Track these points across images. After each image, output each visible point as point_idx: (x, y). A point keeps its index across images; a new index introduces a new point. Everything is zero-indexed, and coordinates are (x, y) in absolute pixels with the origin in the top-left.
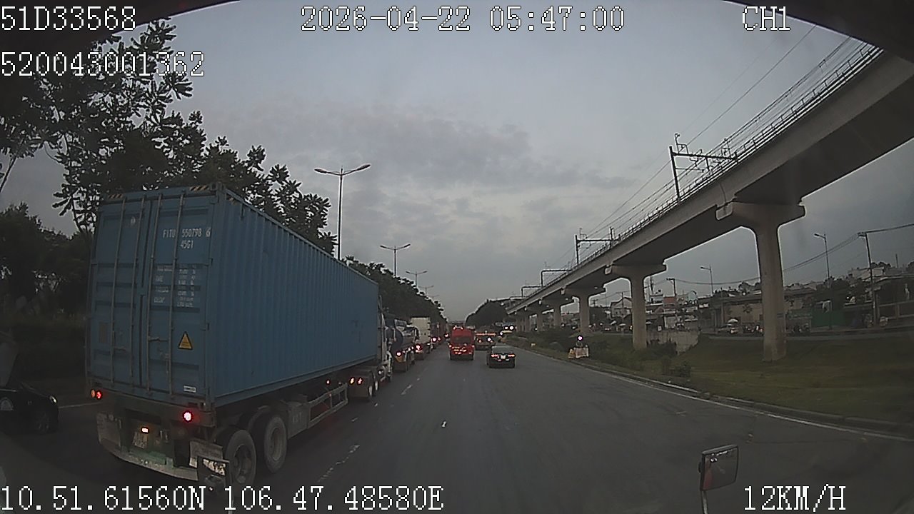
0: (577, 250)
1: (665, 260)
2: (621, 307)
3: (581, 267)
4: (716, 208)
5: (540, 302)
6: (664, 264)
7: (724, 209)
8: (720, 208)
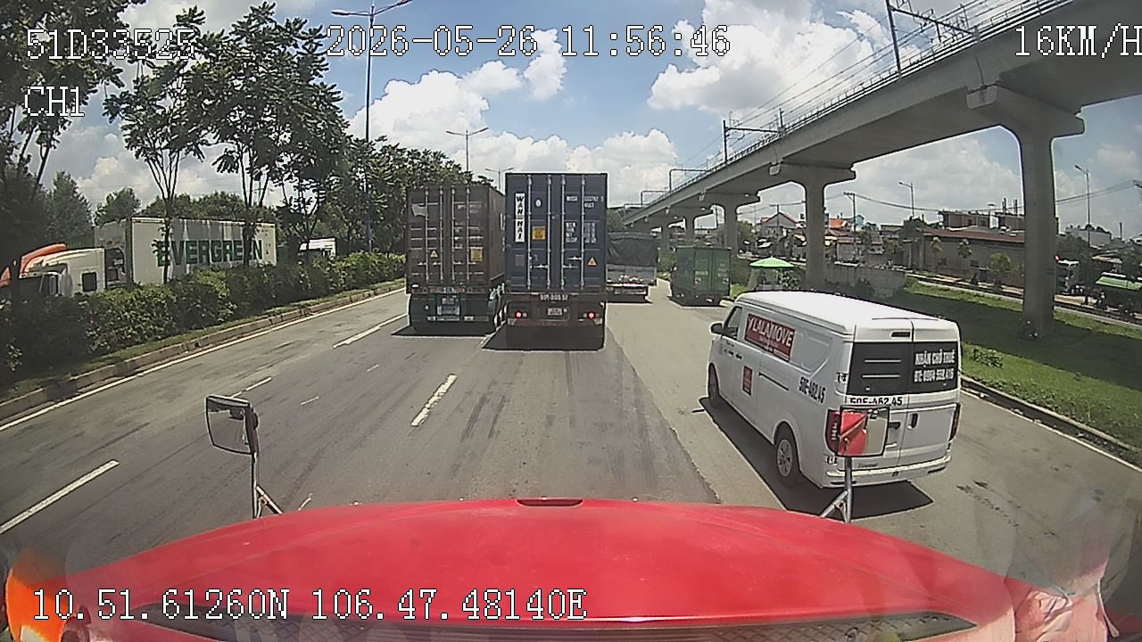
0: (725, 141)
1: (855, 165)
2: (776, 225)
3: (728, 165)
4: (965, 91)
5: (667, 211)
6: (852, 169)
7: (982, 94)
8: (973, 92)
